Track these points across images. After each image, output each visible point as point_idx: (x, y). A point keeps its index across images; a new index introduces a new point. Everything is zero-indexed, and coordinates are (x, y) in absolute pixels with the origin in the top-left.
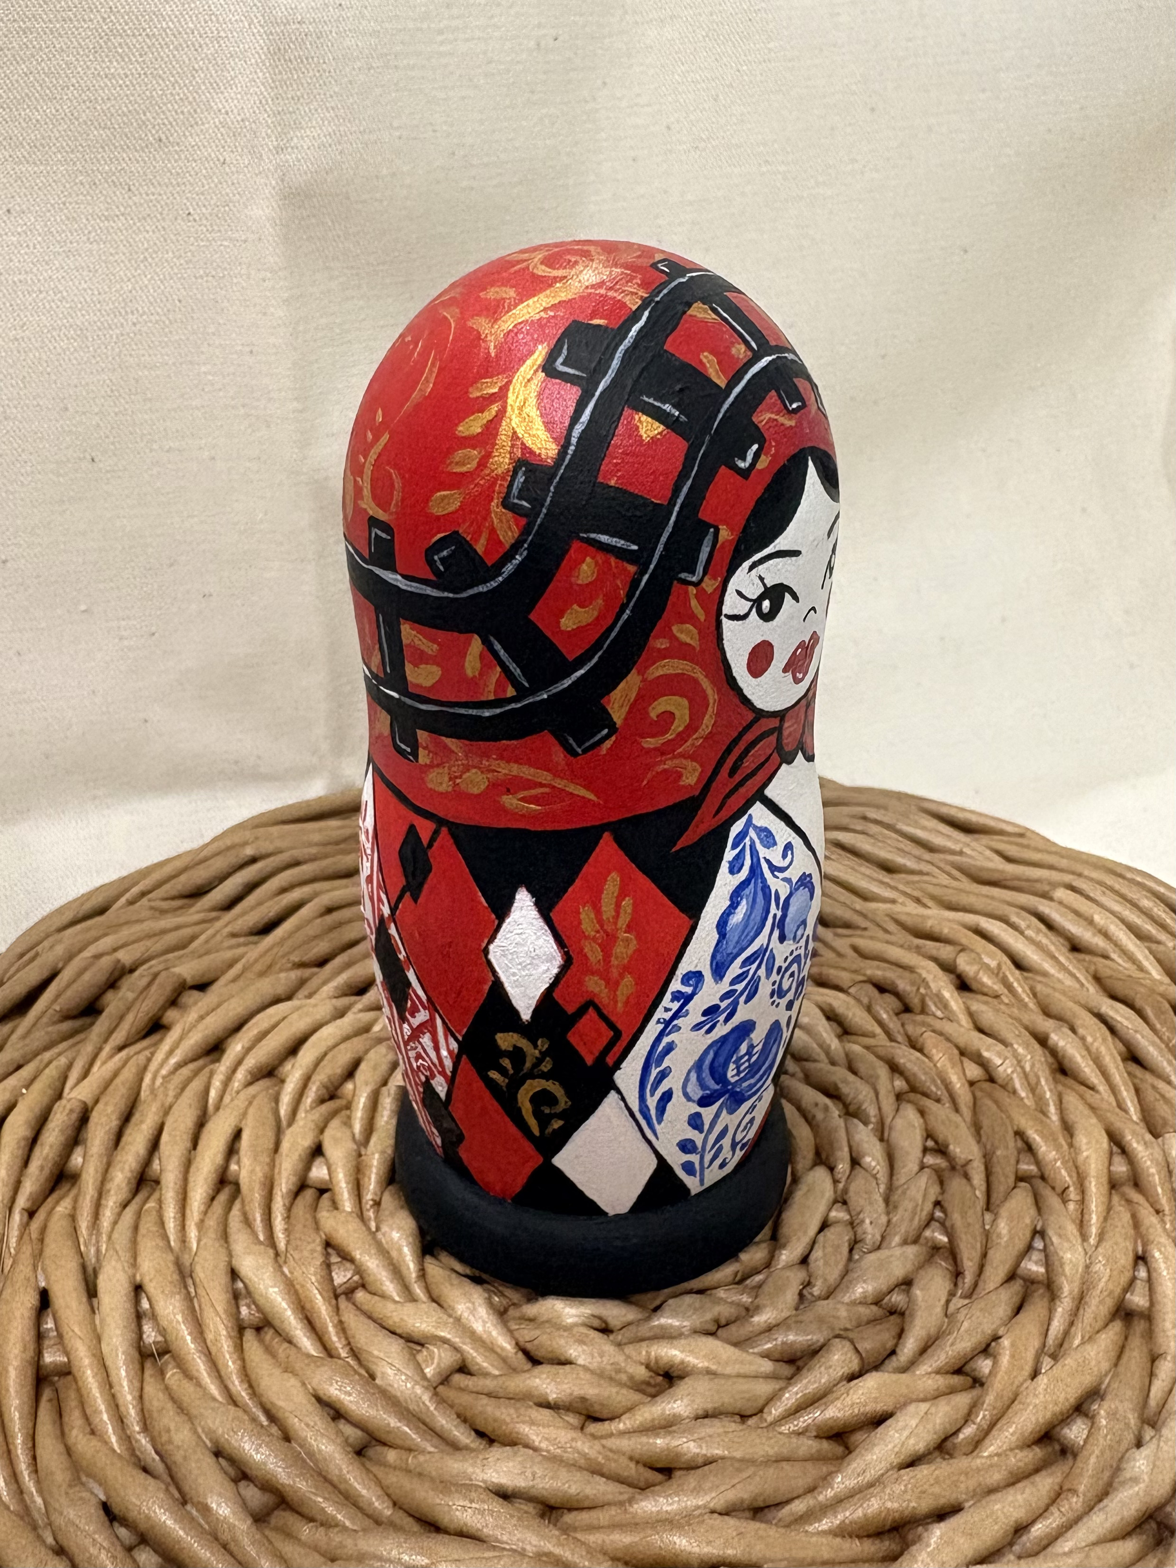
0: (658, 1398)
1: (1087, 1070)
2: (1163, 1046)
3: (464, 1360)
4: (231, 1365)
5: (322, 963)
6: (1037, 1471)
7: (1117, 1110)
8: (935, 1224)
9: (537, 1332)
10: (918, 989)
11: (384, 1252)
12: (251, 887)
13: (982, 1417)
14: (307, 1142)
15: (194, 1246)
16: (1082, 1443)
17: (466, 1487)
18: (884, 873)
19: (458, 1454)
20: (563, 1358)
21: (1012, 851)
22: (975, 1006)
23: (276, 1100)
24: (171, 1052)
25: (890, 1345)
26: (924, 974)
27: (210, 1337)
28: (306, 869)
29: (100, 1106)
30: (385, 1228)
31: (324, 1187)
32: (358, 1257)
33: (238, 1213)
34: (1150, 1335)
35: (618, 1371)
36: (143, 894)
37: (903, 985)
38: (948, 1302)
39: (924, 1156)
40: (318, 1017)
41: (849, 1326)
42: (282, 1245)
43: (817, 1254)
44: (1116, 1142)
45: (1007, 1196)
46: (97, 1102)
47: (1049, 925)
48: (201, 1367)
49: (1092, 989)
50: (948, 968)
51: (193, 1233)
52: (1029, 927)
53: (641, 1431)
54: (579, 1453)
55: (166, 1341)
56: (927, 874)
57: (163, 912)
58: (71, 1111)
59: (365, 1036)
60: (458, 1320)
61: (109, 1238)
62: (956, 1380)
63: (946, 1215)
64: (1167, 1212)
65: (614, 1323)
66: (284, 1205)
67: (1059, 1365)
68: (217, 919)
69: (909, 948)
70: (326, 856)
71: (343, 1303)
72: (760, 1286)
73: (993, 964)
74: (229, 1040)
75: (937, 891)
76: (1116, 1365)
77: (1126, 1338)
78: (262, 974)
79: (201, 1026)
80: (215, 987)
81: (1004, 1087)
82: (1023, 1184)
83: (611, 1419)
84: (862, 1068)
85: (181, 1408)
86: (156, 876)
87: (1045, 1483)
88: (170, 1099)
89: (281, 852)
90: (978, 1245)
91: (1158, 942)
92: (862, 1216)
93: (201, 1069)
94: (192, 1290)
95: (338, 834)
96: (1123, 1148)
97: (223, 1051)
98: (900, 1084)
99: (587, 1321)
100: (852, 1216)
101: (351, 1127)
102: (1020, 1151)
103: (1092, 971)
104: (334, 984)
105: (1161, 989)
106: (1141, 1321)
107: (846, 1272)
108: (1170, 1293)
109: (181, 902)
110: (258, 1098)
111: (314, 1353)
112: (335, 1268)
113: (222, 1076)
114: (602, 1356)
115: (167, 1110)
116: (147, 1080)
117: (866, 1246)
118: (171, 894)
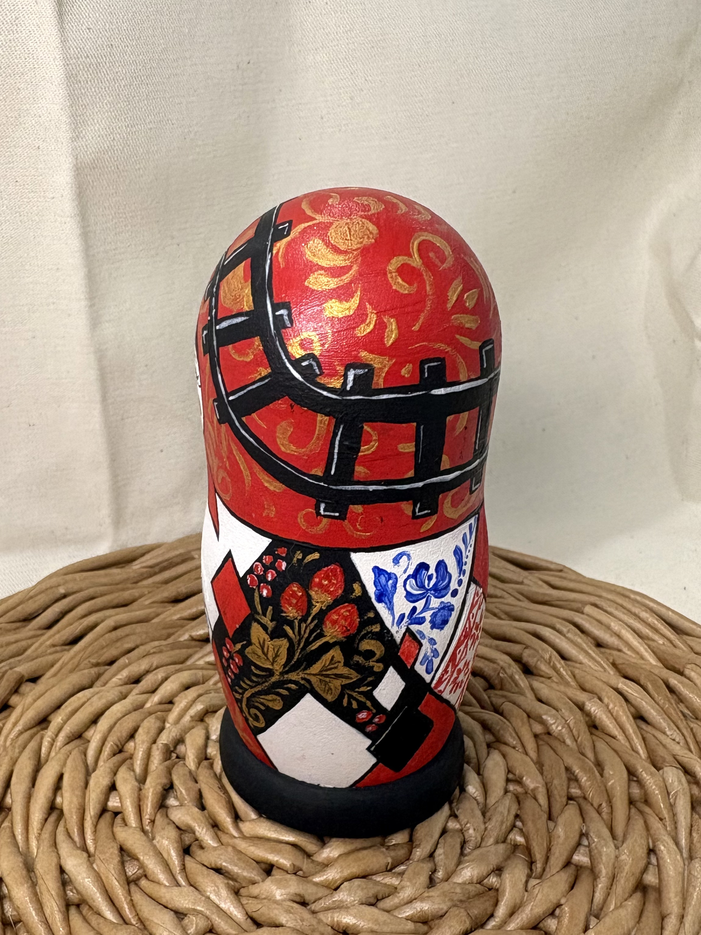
1: (611, 726)
2: (660, 709)
3: (212, 925)
5: (111, 663)
7: (632, 752)
8: (515, 829)
9: (260, 905)
10: (498, 674)
11: (159, 854)
12: (63, 615)
14: (105, 782)
15: (35, 851)
20: (277, 923)
21: (556, 581)
22: (536, 684)
23: (85, 754)
24: (15, 724)
25: (489, 912)
26: (501, 663)
27: (47, 913)
28: (99, 602)
30: (158, 838)
31: (116, 811)
32: (142, 858)
33: (63, 829)
34: (659, 901)
35: (314, 930)
37: (489, 671)
38: (527, 882)
39: (507, 785)
40: (110, 699)
41: (463, 899)
42: (92, 849)
43: (439, 850)
44: (632, 774)
45: (562, 810)
47: (582, 631)
48: (42, 932)
49: (611, 671)
50: (518, 660)
51: (34, 842)
52: (568, 631)
55: (19, 914)
56: (501, 597)
57: (7, 631)
59: (141, 710)
60: (208, 899)
62: (535, 933)
63: (523, 824)
64: (667, 819)
65: (308, 898)
66: (92, 823)
67: (602, 923)
68: (42, 635)
69: (490, 647)
70: (111, 592)
71: (133, 888)
72: (403, 872)
73: (547, 656)
74: (53, 715)
75: (508, 609)
76: (638, 922)
77: (644, 904)
78: (72, 671)
80: (43, 679)
81: (556, 738)
82: (571, 802)
84: (463, 725)
86: (3, 607)
88: (16, 755)
89: (82, 590)
90: (545, 843)
91: (653, 640)
92: (468, 825)
93: (35, 734)
94: (34, 880)
95: (118, 578)
96: (637, 777)
97: (50, 722)
98: (489, 737)
99: (292, 898)
100: (461, 825)
101: (133, 771)
102: (569, 780)
103: (611, 661)
104: (119, 677)
105: (656, 671)
106: (654, 893)
107: (459, 863)
108: (671, 873)
109: (18, 624)
110: (74, 753)
111: (115, 921)
112: (127, 865)
113: (49, 739)
114: (302, 920)
115: (15, 762)
116: (1, 742)
117: (471, 845)
118: (12, 619)
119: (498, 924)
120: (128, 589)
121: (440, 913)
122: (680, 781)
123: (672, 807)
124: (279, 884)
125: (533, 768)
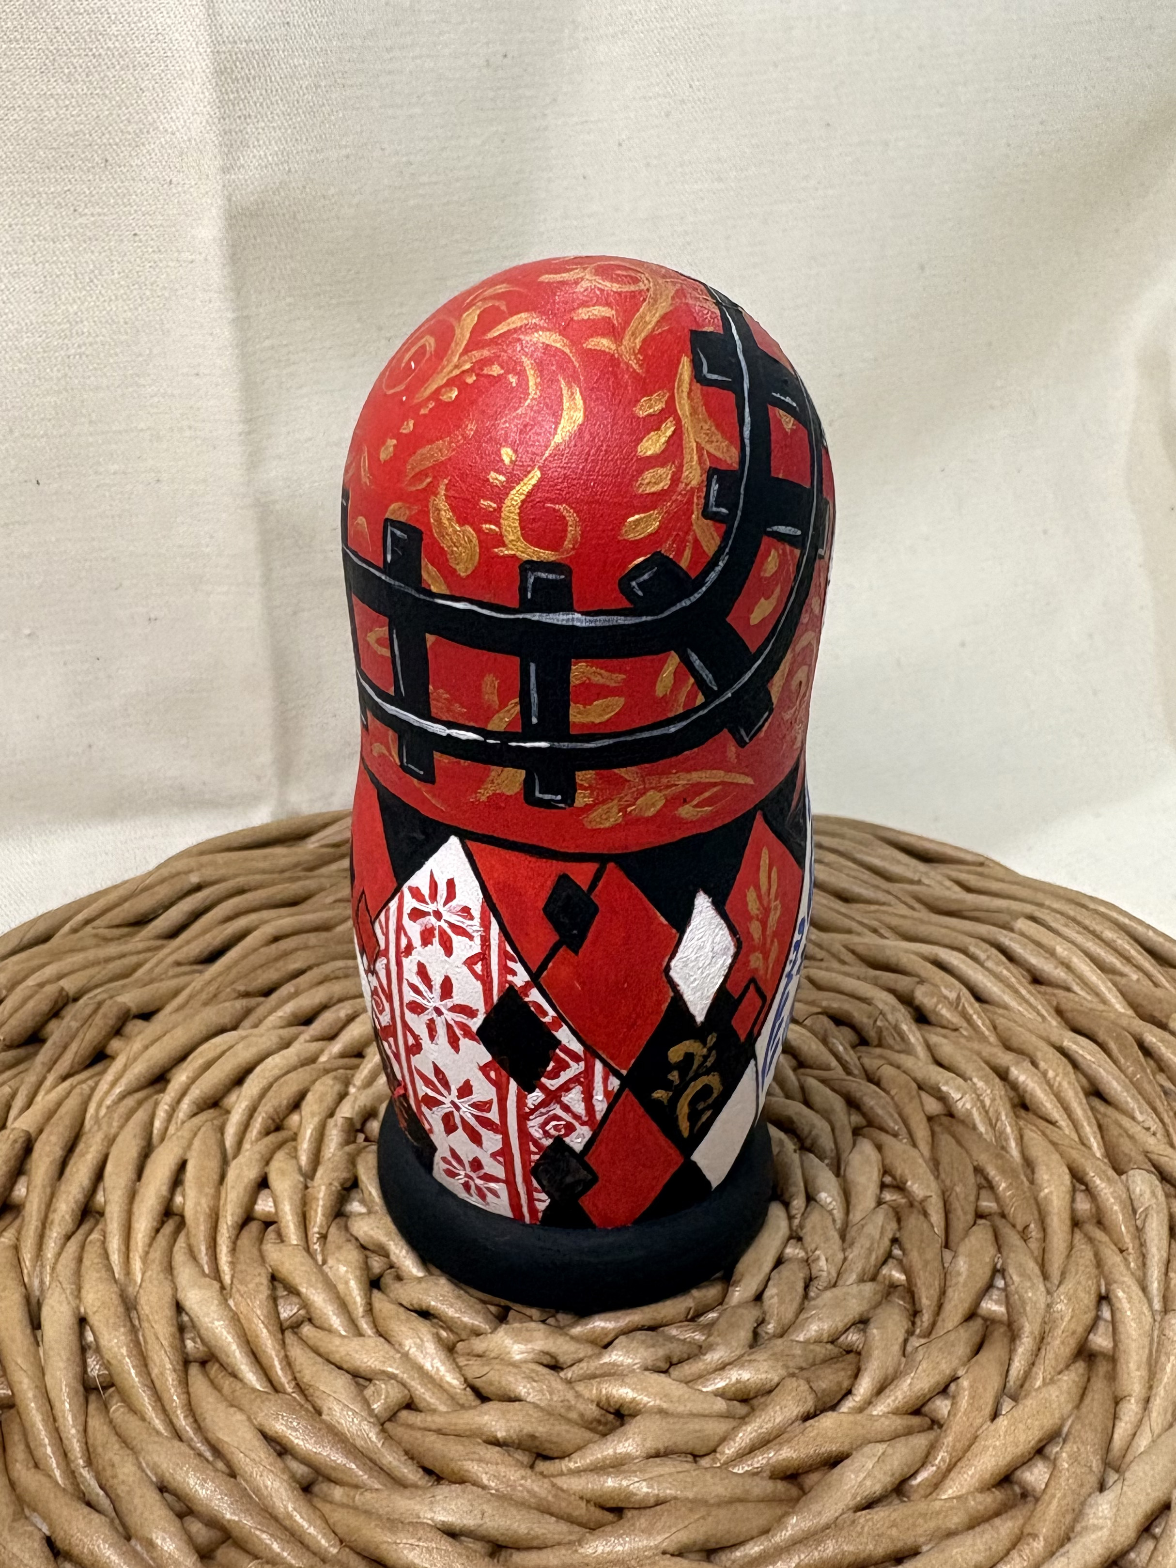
0: (610, 1438)
1: (1049, 1105)
2: (1127, 1081)
3: (411, 1397)
4: (175, 1399)
5: (267, 992)
6: (997, 1514)
7: (1080, 1147)
8: (891, 1262)
9: (486, 1369)
10: (875, 1021)
11: (330, 1287)
12: (196, 915)
13: (942, 1457)
14: (251, 1174)
15: (139, 1278)
16: (1043, 1487)
17: (415, 1526)
18: (841, 903)
19: (407, 1492)
20: (512, 1395)
21: (973, 880)
22: (934, 1039)
23: (222, 1130)
24: (113, 1084)
25: (846, 1384)
26: (881, 1006)
27: (155, 1372)
28: (252, 898)
29: (43, 1136)
30: (331, 1262)
31: (269, 1220)
32: (305, 1291)
33: (184, 1245)
34: (1112, 1377)
35: (569, 1408)
36: (87, 922)
37: (859, 1017)
38: (906, 1341)
39: (881, 1191)
40: (264, 1047)
41: (804, 1365)
42: (227, 1279)
43: (771, 1291)
44: (1078, 1178)
45: (967, 1232)
46: (41, 1131)
47: (1010, 957)
48: (145, 1401)
49: (1054, 1022)
50: (907, 1000)
51: (137, 1265)
52: (988, 957)
53: (591, 1470)
54: (528, 1492)
55: (110, 1375)
56: (883, 904)
57: (107, 940)
58: (15, 1141)
59: (313, 1066)
60: (406, 1356)
61: (53, 1269)
62: (915, 1421)
63: (904, 1254)
64: (1131, 1250)
65: (562, 1358)
66: (230, 1237)
67: (1021, 1407)
68: (162, 947)
69: (865, 979)
70: (273, 884)
71: (290, 1337)
72: (712, 1324)
73: (952, 996)
74: (174, 1071)
75: (894, 921)
76: (1078, 1407)
77: (1089, 1380)
78: (206, 1004)
79: (145, 1056)
80: (161, 1016)
81: (963, 1122)
82: (982, 1221)
83: (561, 1458)
84: (817, 1100)
85: (125, 1442)
86: (102, 903)
87: (1006, 1527)
88: (113, 1131)
89: (227, 879)
90: (937, 1283)
91: (1122, 975)
92: (817, 1252)
93: (146, 1099)
94: (137, 1323)
95: (283, 862)
96: (1086, 1185)
97: (168, 1081)
98: (856, 1119)
99: (537, 1357)
100: (807, 1253)
101: (297, 1159)
102: (980, 1187)
103: (1055, 1003)
104: (280, 1013)
105: (1124, 1022)
106: (1104, 1363)
107: (801, 1309)
108: (1134, 1334)
109: (126, 930)
110: (203, 1129)
111: (258, 1387)
112: (281, 1302)
113: (166, 1107)
114: (551, 1393)
115: (111, 1141)
116: (91, 1110)
117: (821, 1283)
118: (115, 922)
119: (858, 1405)
120: (299, 879)
121: (768, 1387)
122: (1153, 1193)
123: (1139, 1232)
124: (517, 1337)
125: (923, 1169)
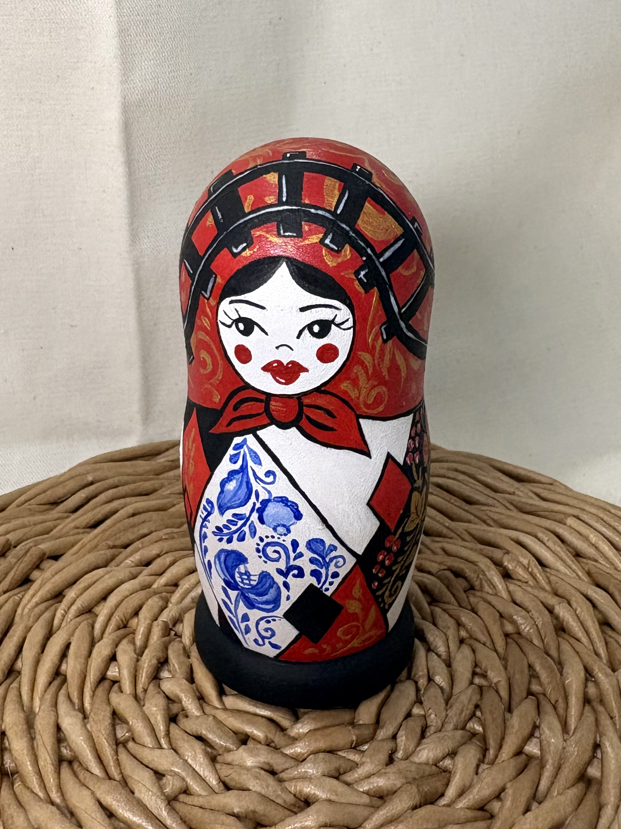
0: (299, 815)
1: (577, 629)
3: (187, 786)
4: (51, 780)
5: (126, 546)
7: (593, 654)
8: (474, 719)
10: (478, 576)
11: (147, 720)
12: (88, 500)
14: (106, 652)
20: (245, 787)
21: (545, 494)
22: (512, 587)
23: (92, 626)
24: (34, 595)
25: (441, 790)
26: (482, 566)
27: (41, 763)
28: (122, 490)
30: (147, 705)
31: (114, 679)
32: (131, 722)
33: (64, 692)
34: (599, 793)
35: (278, 796)
36: (26, 501)
37: (469, 573)
38: (478, 766)
39: (473, 677)
40: (121, 578)
41: (417, 777)
43: (401, 733)
44: (589, 674)
45: (520, 703)
47: (562, 540)
48: (34, 781)
49: (586, 579)
50: (498, 564)
51: (37, 702)
52: (549, 540)
55: (16, 766)
57: (36, 512)
60: (186, 762)
62: (479, 814)
63: (481, 714)
64: (617, 718)
65: (276, 767)
66: (91, 688)
67: (541, 807)
68: (67, 517)
69: (475, 550)
70: (134, 482)
71: (121, 748)
73: (525, 562)
74: (68, 590)
75: (496, 517)
76: (577, 809)
77: (585, 794)
78: (89, 552)
79: (53, 580)
80: (64, 558)
81: (524, 637)
82: (531, 697)
83: (271, 826)
85: (20, 805)
86: (35, 490)
88: (30, 623)
89: (106, 478)
90: (499, 733)
92: (430, 711)
93: (51, 606)
94: (33, 736)
95: (142, 469)
96: (594, 678)
97: (64, 596)
99: (260, 766)
100: (425, 711)
101: (134, 643)
102: (531, 676)
103: (587, 569)
104: (132, 559)
106: (597, 785)
107: (419, 745)
108: (612, 767)
109: (47, 507)
110: (82, 624)
111: (100, 776)
112: (118, 728)
113: (62, 611)
114: (267, 787)
115: (28, 630)
116: (19, 611)
117: (432, 729)
118: (42, 502)
119: (448, 803)
120: (149, 480)
121: (395, 789)
124: (251, 753)
125: (498, 663)
